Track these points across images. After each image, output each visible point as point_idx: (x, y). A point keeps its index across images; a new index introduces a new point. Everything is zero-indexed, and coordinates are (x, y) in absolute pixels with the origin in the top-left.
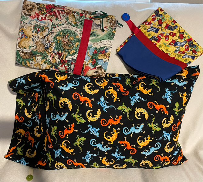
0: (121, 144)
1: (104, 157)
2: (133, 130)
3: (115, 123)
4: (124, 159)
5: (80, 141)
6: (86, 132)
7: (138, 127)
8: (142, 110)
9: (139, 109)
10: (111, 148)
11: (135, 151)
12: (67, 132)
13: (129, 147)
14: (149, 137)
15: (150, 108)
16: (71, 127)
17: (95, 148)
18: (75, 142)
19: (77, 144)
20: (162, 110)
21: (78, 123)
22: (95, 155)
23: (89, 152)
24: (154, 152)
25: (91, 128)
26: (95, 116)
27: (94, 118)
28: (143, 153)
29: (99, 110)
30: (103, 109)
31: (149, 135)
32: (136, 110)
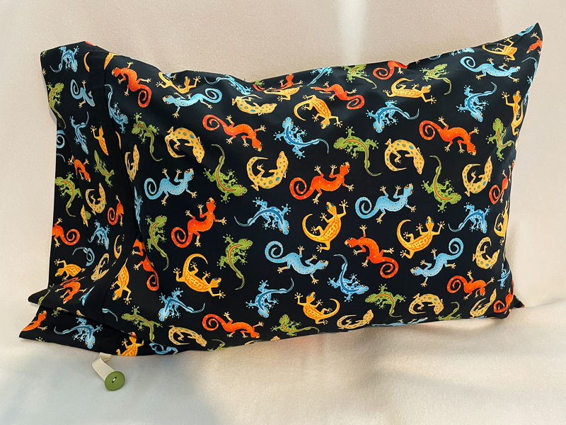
0: (352, 249)
1: (309, 293)
2: (384, 204)
3: (332, 187)
4: (367, 294)
5: (235, 251)
6: (251, 221)
7: (398, 195)
8: (404, 146)
9: (396, 142)
10: (327, 263)
11: (394, 269)
12: (195, 228)
13: (377, 255)
14: (430, 224)
15: (425, 138)
16: (205, 210)
17: (280, 270)
18: (222, 257)
19: (228, 262)
20: (460, 142)
21: (225, 198)
22: (283, 291)
23: (264, 285)
24: (446, 266)
25: (265, 210)
26: (273, 173)
27: (270, 178)
28: (417, 271)
29: (282, 154)
30: (293, 150)
31: (429, 218)
32: (388, 146)
